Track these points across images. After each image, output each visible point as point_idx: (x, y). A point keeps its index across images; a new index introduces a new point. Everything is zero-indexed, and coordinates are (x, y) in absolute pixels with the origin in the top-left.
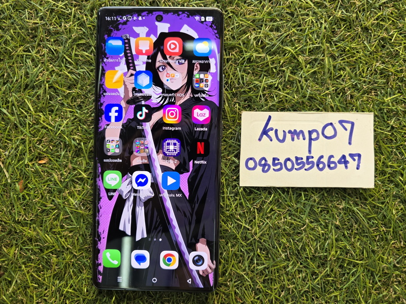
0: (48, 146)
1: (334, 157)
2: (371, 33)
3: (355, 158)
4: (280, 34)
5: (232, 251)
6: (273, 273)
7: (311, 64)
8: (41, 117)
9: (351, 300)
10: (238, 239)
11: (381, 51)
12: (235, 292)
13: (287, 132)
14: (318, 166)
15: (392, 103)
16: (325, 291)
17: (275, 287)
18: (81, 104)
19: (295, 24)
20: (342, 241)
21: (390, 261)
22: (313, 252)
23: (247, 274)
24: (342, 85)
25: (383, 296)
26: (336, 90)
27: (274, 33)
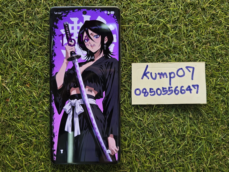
0: (29, 77)
1: (184, 87)
2: (206, 11)
3: (195, 87)
4: (156, 12)
5: (133, 133)
6: (156, 145)
7: (174, 29)
8: (25, 61)
9: (199, 159)
10: (136, 126)
11: (212, 21)
12: (135, 156)
13: (157, 74)
14: (175, 92)
15: (219, 49)
16: (184, 153)
17: (157, 153)
18: (48, 53)
19: (165, 7)
20: (193, 126)
21: (219, 136)
22: (177, 132)
23: (142, 146)
24: (191, 40)
25: (216, 156)
26: (188, 43)
27: (153, 12)
